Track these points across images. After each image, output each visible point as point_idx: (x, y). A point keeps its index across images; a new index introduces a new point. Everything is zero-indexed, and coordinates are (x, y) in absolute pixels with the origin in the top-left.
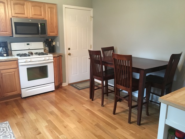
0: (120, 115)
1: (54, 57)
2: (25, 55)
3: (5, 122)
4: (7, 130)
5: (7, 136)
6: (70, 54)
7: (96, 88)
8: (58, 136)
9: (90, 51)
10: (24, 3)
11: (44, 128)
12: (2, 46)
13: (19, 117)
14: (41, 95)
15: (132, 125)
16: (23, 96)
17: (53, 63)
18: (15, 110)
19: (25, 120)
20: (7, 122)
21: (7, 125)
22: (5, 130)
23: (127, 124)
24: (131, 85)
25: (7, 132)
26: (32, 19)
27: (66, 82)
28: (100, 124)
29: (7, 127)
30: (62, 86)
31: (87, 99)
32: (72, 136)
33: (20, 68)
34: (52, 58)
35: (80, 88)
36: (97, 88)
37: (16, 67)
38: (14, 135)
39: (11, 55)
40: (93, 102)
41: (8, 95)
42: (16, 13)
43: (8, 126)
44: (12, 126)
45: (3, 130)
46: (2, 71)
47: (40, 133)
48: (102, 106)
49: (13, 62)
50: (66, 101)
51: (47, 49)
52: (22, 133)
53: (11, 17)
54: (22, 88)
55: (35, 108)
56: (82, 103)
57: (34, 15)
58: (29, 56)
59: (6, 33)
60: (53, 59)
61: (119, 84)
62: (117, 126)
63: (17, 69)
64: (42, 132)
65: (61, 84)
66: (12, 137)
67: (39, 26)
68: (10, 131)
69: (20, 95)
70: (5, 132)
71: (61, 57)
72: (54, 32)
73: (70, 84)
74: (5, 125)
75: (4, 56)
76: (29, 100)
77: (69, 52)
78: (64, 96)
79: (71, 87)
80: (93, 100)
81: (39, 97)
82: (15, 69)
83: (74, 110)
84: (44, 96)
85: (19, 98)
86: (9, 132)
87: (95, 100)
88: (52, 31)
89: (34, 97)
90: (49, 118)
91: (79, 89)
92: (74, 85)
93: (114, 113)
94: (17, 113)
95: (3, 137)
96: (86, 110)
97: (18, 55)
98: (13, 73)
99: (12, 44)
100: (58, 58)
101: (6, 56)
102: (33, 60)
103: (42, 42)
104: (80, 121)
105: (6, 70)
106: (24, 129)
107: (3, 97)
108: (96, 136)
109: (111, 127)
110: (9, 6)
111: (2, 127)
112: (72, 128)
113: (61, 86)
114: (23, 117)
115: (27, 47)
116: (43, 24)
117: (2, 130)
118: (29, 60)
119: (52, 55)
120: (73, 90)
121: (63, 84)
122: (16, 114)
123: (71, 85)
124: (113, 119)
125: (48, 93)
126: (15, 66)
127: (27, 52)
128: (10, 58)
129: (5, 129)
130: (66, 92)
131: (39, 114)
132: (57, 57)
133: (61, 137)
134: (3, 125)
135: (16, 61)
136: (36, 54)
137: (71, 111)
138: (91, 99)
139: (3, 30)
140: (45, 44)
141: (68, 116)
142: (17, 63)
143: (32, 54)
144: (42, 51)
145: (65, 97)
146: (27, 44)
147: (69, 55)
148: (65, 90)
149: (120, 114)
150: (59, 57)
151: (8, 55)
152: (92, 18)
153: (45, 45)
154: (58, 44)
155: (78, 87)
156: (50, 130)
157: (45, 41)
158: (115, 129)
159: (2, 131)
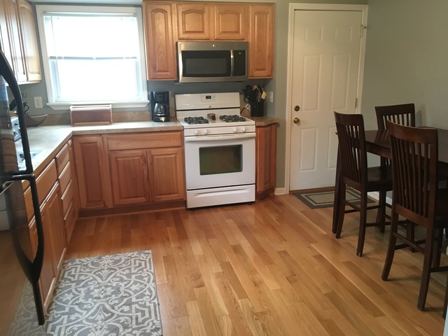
0: (400, 285)
1: (257, 127)
2: (199, 120)
3: (147, 251)
4: (146, 267)
5: (144, 277)
6: (297, 121)
7: (348, 208)
8: (237, 298)
9: (338, 116)
10: (204, 9)
11: (212, 277)
12: (158, 100)
13: (173, 245)
14: (226, 208)
15: (427, 315)
16: (190, 206)
17: (254, 141)
18: (170, 230)
19: (181, 254)
20: (150, 252)
21: (148, 258)
22: (143, 266)
23: (411, 311)
24: (432, 209)
25: (145, 270)
26: (217, 41)
27: (284, 187)
28: (340, 295)
29: (147, 260)
30: (274, 195)
31: (325, 233)
32: (266, 307)
33: (187, 146)
34: (253, 128)
35: (316, 203)
36: (352, 209)
37: (180, 145)
38: (155, 278)
39: (175, 119)
40: (340, 241)
41: (162, 200)
42: (187, 32)
43: (150, 259)
44: (156, 260)
45: (140, 265)
46: (153, 151)
47: (202, 285)
48: (357, 254)
49: (174, 133)
50: (273, 228)
51: (248, 107)
52: (170, 276)
53: (177, 40)
54: (188, 188)
55: (207, 233)
56: (310, 240)
57: (222, 32)
58: (207, 122)
59: (166, 75)
60: (256, 132)
61: (401, 205)
62: (383, 308)
63: (180, 149)
64: (206, 284)
65: (272, 190)
66: (152, 280)
67: (232, 56)
68: (151, 269)
69: (184, 202)
70: (142, 270)
71: (274, 126)
72: (264, 70)
73: (293, 193)
74: (145, 257)
75: (162, 121)
76: (198, 215)
77: (296, 115)
78: (273, 217)
79: (294, 198)
80: (338, 237)
81: (221, 212)
82: (176, 149)
83: (285, 252)
84: (231, 212)
85: (182, 208)
86: (147, 271)
87: (345, 238)
88: (259, 68)
89: (210, 209)
90: (228, 259)
91: (312, 207)
92: (303, 195)
93: (385, 276)
94: (170, 237)
95: (136, 278)
96: (315, 257)
97: (186, 120)
98: (173, 156)
99: (178, 97)
100: (268, 129)
101: (165, 121)
102: (213, 131)
103: (238, 93)
104: (292, 278)
105: (161, 150)
106: (176, 271)
107: (152, 201)
108: (320, 319)
109: (366, 308)
110: (175, 17)
111: (140, 260)
112: (271, 289)
113: (271, 194)
114: (180, 248)
115: (207, 104)
116: (240, 51)
117: (137, 265)
118: (205, 131)
119: (253, 122)
120: (297, 207)
121: (277, 189)
122: (168, 239)
123: (296, 194)
124: (378, 291)
125: (239, 207)
126: (177, 143)
127: (204, 114)
128: (171, 125)
129: (143, 263)
130: (280, 210)
131: (211, 247)
132: (265, 127)
133: (242, 302)
134: (142, 255)
135: (180, 133)
136: (222, 118)
137: (279, 252)
138: (335, 233)
139: (162, 69)
140: (243, 96)
141: (269, 262)
142: (182, 137)
143: (213, 118)
144: (237, 112)
145: (274, 219)
146: (207, 97)
147: (295, 122)
148: (280, 204)
149: (401, 282)
150: (269, 127)
151: (167, 121)
152: (365, 30)
153: (244, 100)
154: (272, 97)
155: (310, 201)
156: (223, 283)
157: (245, 89)
158: (375, 316)
159: (138, 267)
